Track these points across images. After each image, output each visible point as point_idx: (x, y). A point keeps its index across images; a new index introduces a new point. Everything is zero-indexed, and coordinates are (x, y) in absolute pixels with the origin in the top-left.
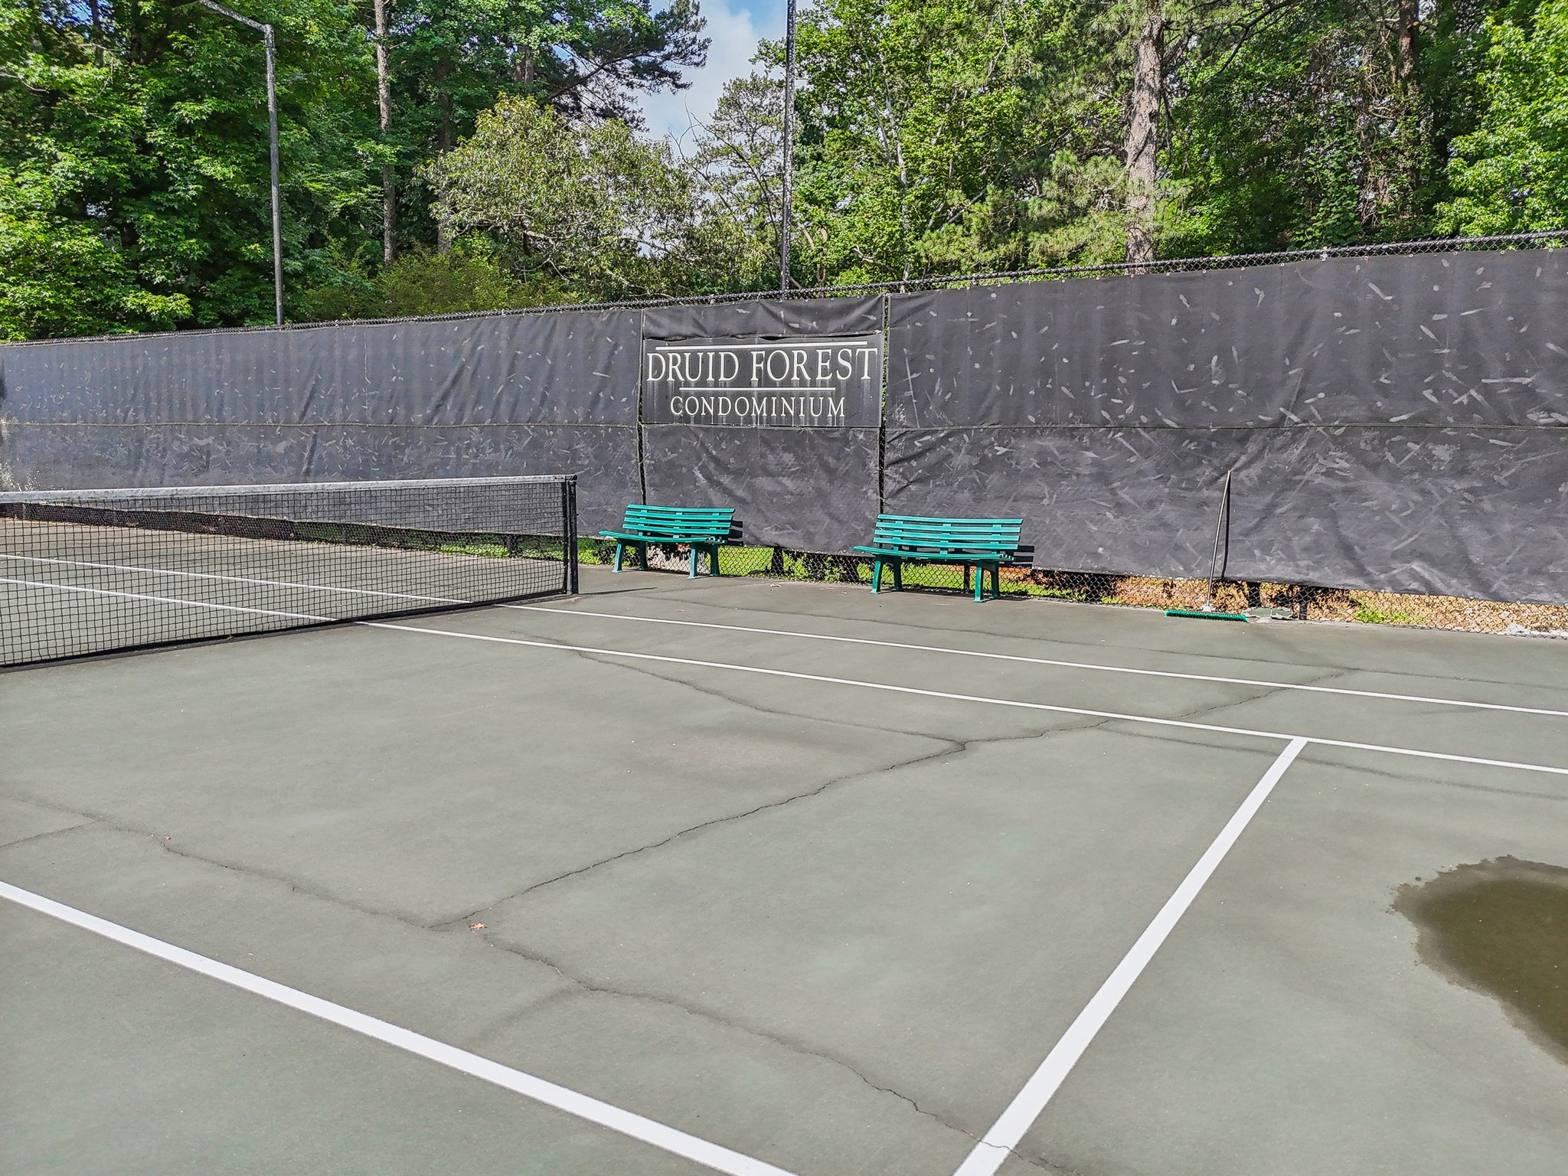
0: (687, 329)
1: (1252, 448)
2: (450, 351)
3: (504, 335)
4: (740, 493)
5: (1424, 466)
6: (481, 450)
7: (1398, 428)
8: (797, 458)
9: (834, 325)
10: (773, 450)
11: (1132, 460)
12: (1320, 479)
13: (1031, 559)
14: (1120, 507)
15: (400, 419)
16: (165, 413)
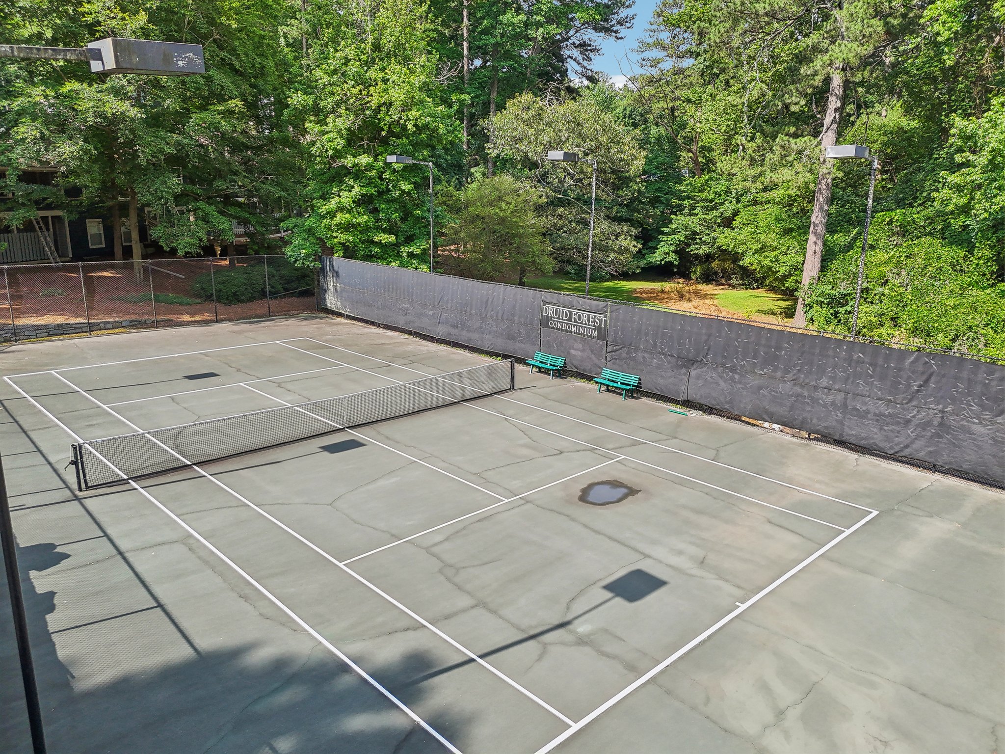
0: (555, 301)
2: (485, 293)
3: (502, 292)
4: (566, 353)
6: (492, 326)
7: (727, 368)
8: (583, 346)
9: (595, 309)
10: (577, 342)
11: (666, 364)
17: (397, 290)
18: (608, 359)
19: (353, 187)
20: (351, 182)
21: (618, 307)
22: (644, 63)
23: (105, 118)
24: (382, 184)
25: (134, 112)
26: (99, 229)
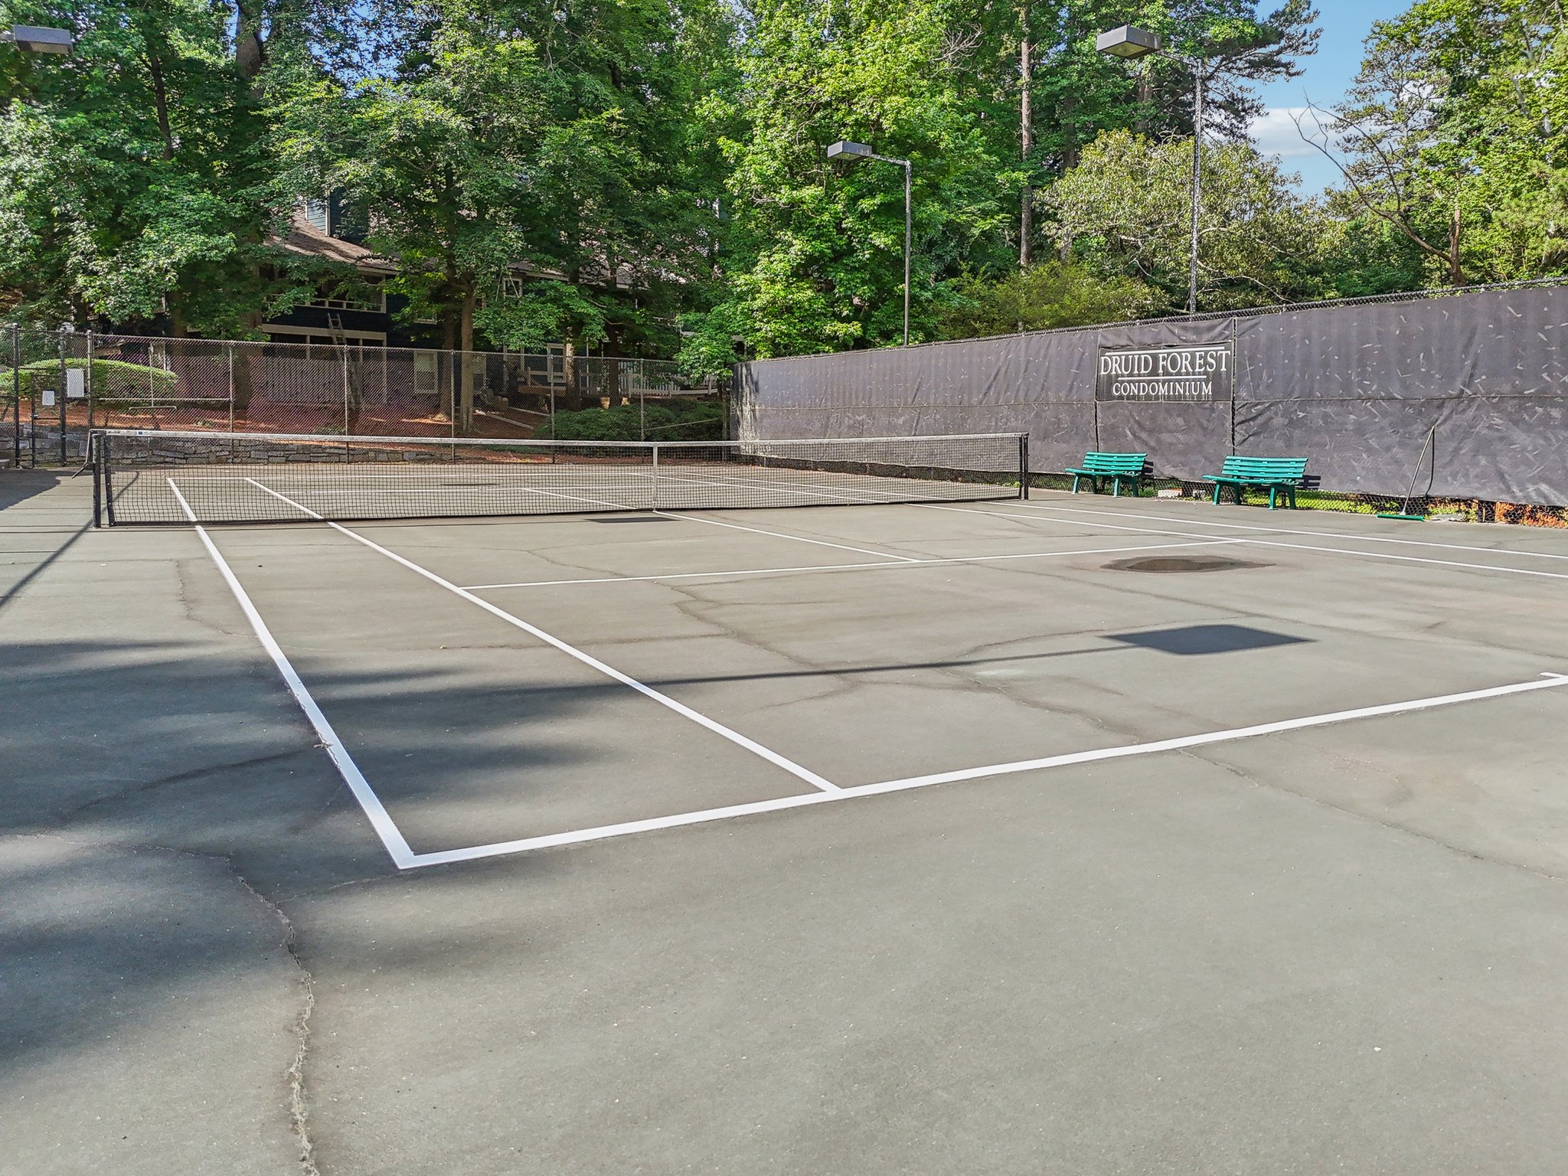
0: (1123, 342)
1: (1446, 412)
2: (992, 358)
3: (1023, 349)
4: (1152, 443)
5: (1546, 421)
6: (1008, 420)
7: (1530, 398)
8: (1185, 422)
9: (1206, 337)
10: (1171, 416)
11: (1377, 420)
12: (1485, 431)
13: (1318, 484)
14: (1370, 450)
15: (965, 403)
16: (841, 401)
17: (844, 393)
18: (1238, 438)
19: (791, 245)
20: (789, 237)
21: (1253, 322)
24: (840, 239)
26: (431, 366)
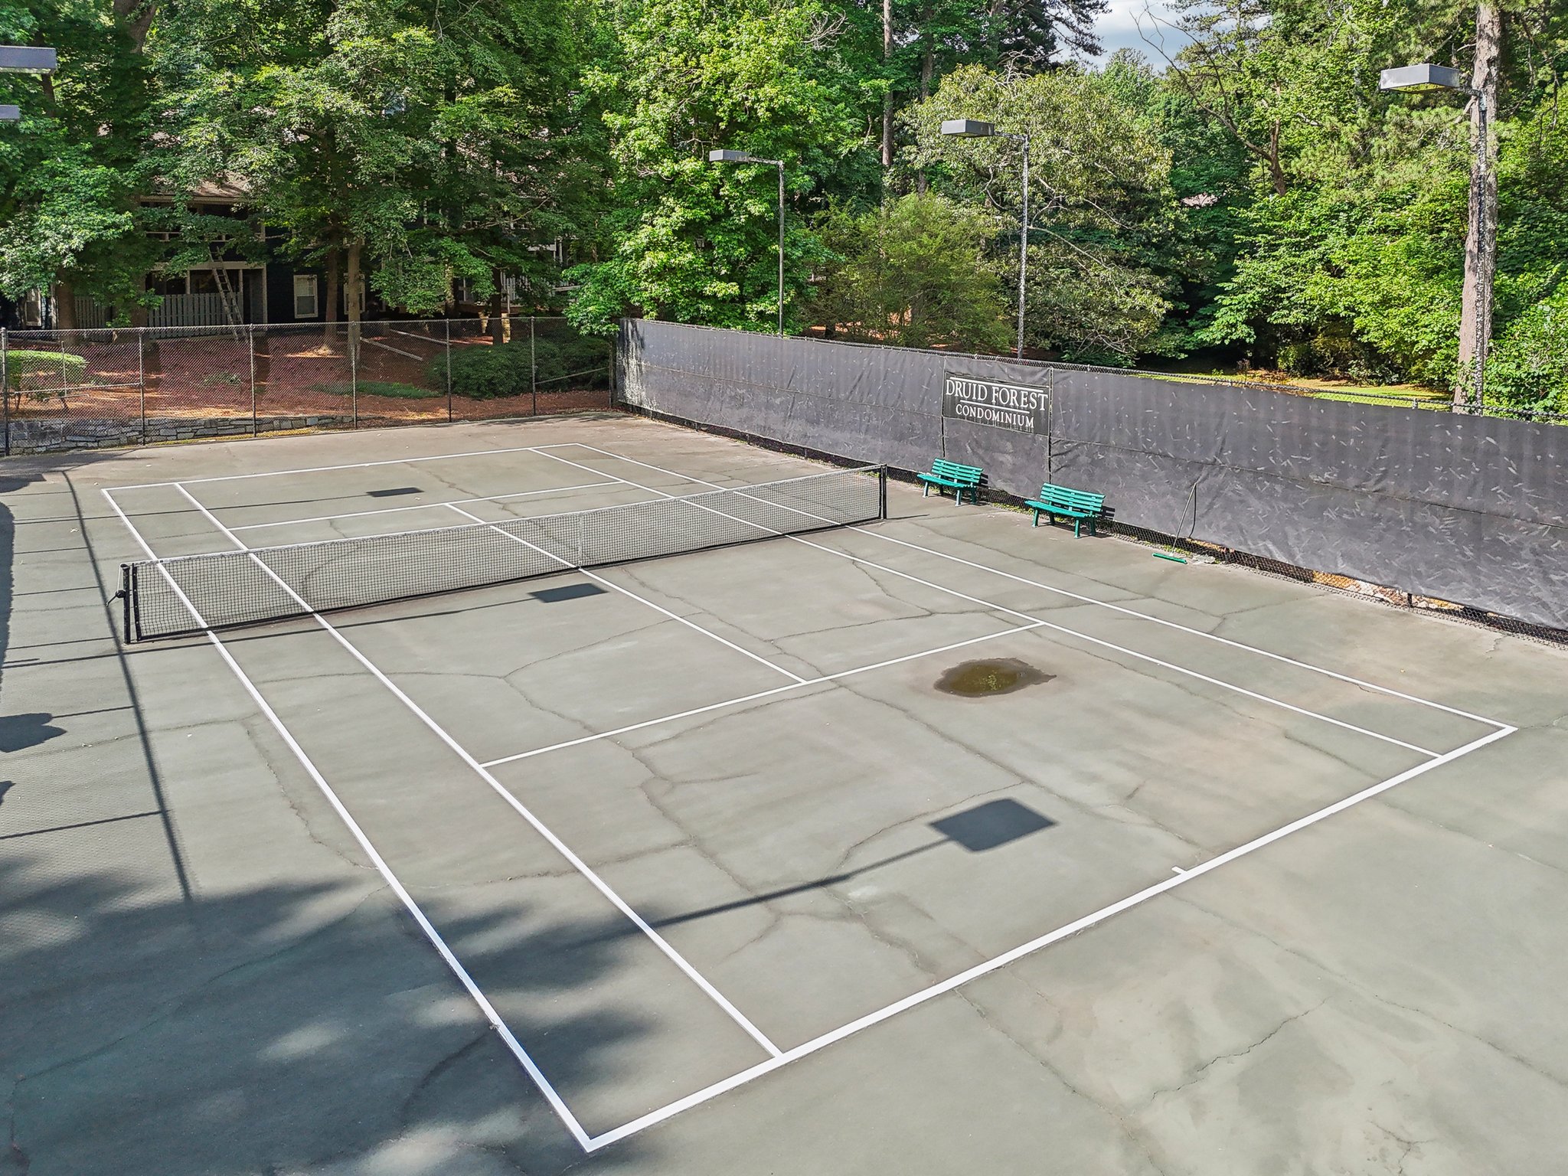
0: (964, 371)
1: (1204, 474)
2: (858, 363)
3: (883, 360)
4: (987, 460)
5: (1271, 493)
6: (870, 418)
7: (1260, 473)
8: (1013, 447)
9: (1029, 380)
10: (1002, 439)
11: (1156, 471)
12: (1230, 494)
13: (1113, 515)
14: (1151, 493)
15: (834, 396)
16: (723, 373)
17: (726, 366)
18: (1053, 467)
19: (673, 210)
20: (671, 202)
21: (1066, 375)
22: (1188, 25)
23: (315, 115)
24: (718, 204)
25: (356, 108)
26: (311, 290)
